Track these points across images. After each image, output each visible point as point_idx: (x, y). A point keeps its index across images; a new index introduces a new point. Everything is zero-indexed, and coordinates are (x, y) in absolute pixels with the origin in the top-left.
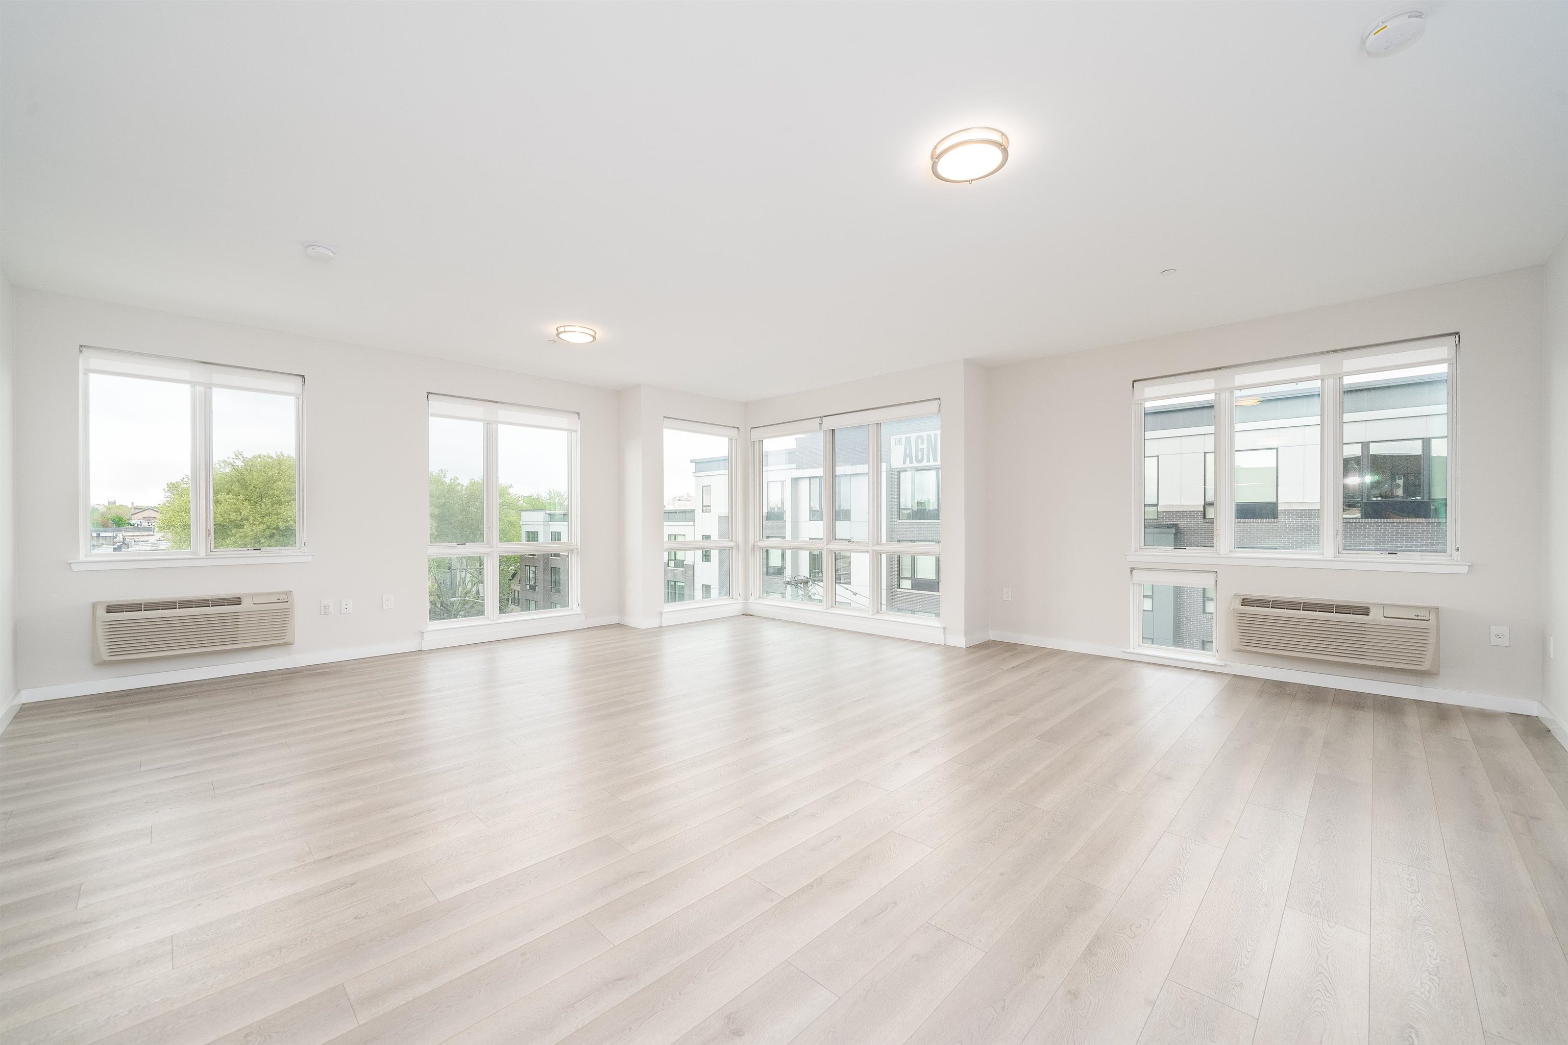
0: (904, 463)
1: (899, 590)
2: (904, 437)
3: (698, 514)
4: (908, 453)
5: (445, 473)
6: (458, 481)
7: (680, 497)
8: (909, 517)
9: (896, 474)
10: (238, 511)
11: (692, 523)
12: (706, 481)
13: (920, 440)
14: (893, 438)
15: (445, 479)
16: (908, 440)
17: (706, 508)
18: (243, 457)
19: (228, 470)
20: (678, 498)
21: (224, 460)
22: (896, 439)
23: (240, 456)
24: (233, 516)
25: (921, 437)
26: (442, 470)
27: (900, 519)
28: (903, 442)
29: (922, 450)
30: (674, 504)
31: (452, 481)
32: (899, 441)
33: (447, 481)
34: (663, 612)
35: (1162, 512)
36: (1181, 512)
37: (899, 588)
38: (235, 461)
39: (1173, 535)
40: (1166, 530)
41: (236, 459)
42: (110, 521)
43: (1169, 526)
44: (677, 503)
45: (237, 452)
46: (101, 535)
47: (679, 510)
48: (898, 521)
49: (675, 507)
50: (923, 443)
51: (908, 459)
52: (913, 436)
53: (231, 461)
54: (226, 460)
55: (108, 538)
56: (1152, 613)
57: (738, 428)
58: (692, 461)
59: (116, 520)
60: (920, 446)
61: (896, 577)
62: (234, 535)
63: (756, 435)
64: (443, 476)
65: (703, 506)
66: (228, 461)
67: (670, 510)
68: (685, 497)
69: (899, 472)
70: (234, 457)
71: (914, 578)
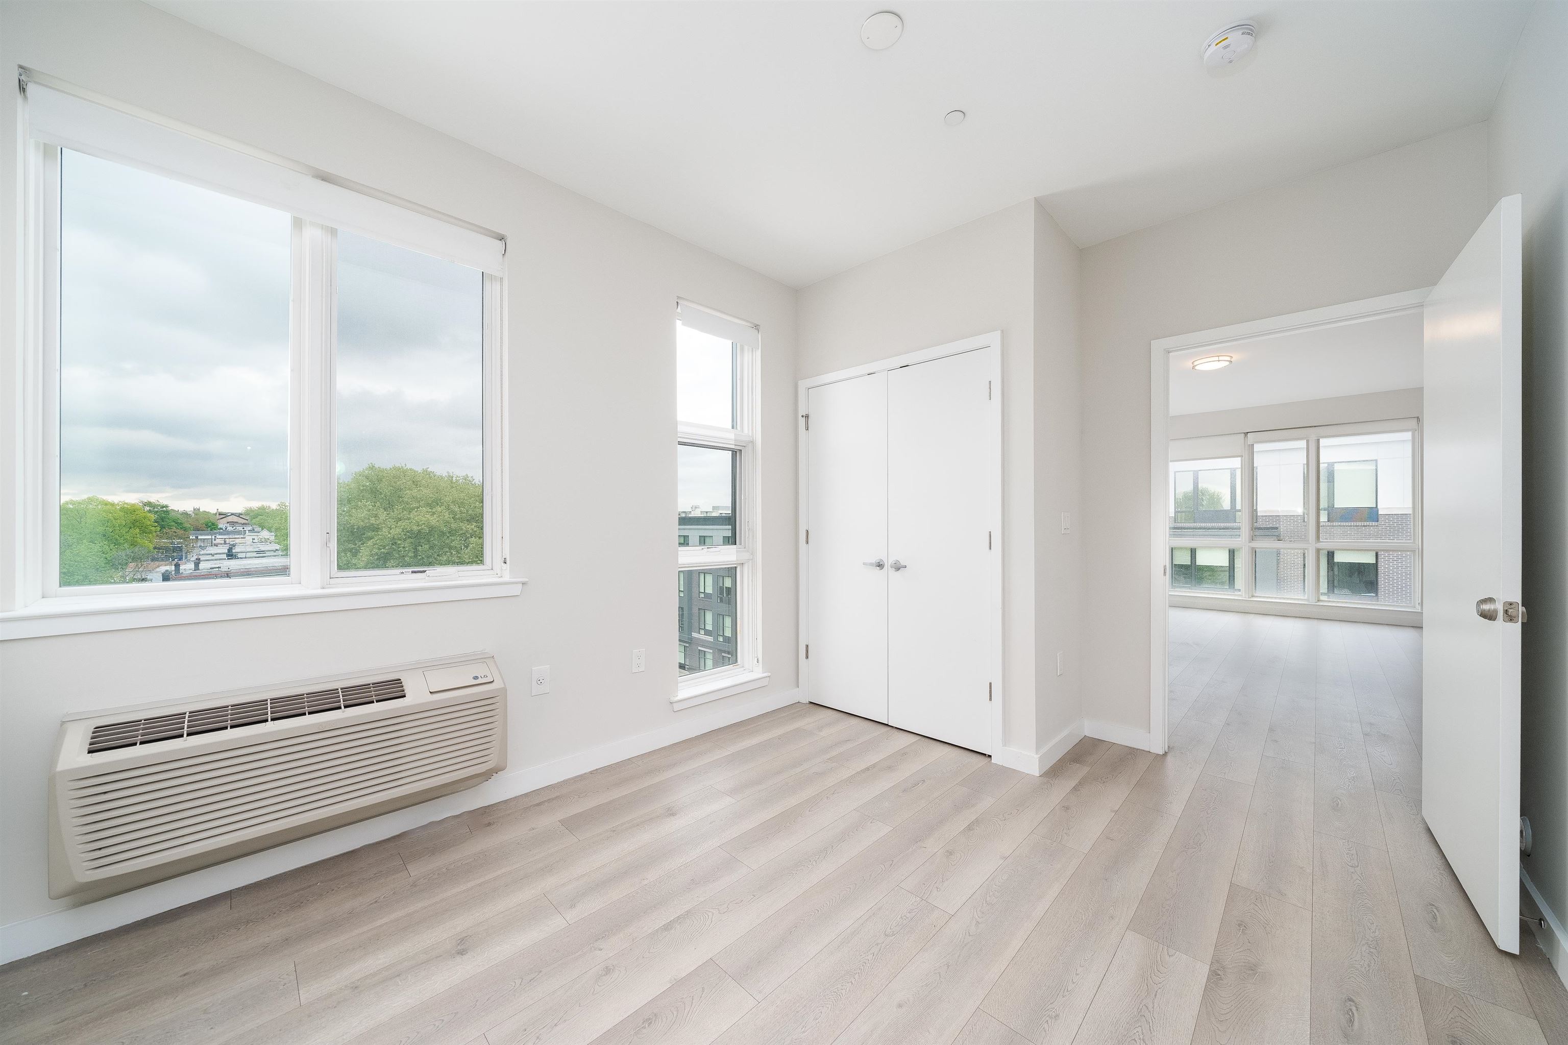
10: (376, 516)
24: (373, 520)
42: (204, 525)
46: (199, 537)
55: (206, 540)
59: (210, 524)
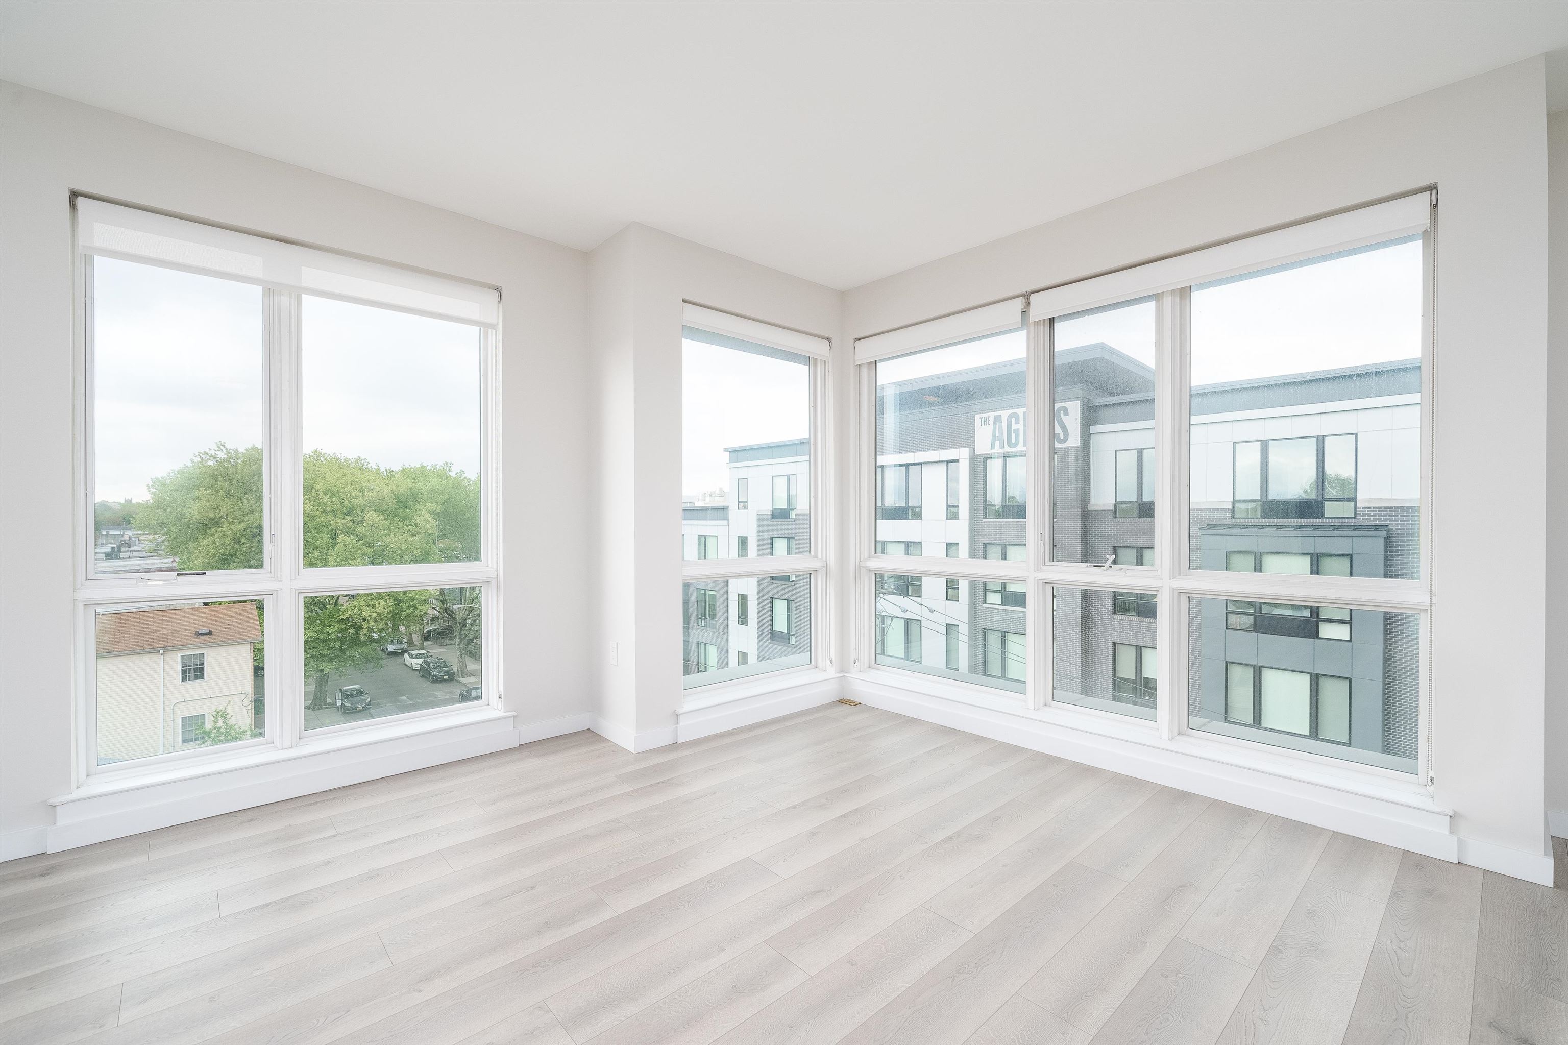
0: (993, 447)
1: (984, 605)
2: (992, 415)
3: (733, 512)
4: (997, 435)
5: (450, 467)
6: (465, 475)
7: (711, 492)
8: (998, 515)
9: (982, 462)
11: (725, 522)
12: (742, 473)
13: (1013, 420)
14: (978, 417)
15: (450, 473)
16: (998, 419)
17: (743, 505)
18: (226, 449)
19: (211, 463)
20: (709, 493)
21: (205, 452)
22: (981, 418)
23: (222, 448)
25: (1016, 416)
26: (447, 463)
27: (986, 518)
28: (991, 422)
29: (1017, 431)
30: (705, 500)
31: (458, 475)
32: (985, 421)
33: (453, 474)
34: (681, 712)
35: (1363, 508)
36: (1392, 508)
37: (986, 603)
38: (217, 453)
39: (1383, 539)
40: (1372, 533)
41: (218, 450)
43: (1377, 527)
44: (708, 499)
45: (219, 443)
47: (712, 507)
48: (984, 520)
49: (705, 503)
50: (1017, 422)
51: (997, 443)
52: (1005, 414)
53: (213, 452)
54: (207, 451)
56: (1350, 644)
57: (829, 339)
58: (725, 450)
60: (1014, 427)
61: (981, 590)
62: (212, 535)
63: (865, 352)
64: (448, 469)
65: (739, 502)
66: (210, 453)
67: (699, 507)
68: (718, 492)
69: (985, 459)
70: (217, 449)
71: (1005, 590)
